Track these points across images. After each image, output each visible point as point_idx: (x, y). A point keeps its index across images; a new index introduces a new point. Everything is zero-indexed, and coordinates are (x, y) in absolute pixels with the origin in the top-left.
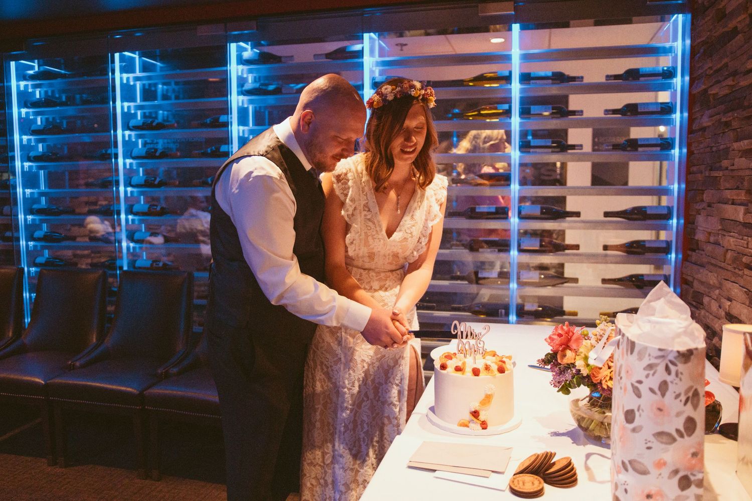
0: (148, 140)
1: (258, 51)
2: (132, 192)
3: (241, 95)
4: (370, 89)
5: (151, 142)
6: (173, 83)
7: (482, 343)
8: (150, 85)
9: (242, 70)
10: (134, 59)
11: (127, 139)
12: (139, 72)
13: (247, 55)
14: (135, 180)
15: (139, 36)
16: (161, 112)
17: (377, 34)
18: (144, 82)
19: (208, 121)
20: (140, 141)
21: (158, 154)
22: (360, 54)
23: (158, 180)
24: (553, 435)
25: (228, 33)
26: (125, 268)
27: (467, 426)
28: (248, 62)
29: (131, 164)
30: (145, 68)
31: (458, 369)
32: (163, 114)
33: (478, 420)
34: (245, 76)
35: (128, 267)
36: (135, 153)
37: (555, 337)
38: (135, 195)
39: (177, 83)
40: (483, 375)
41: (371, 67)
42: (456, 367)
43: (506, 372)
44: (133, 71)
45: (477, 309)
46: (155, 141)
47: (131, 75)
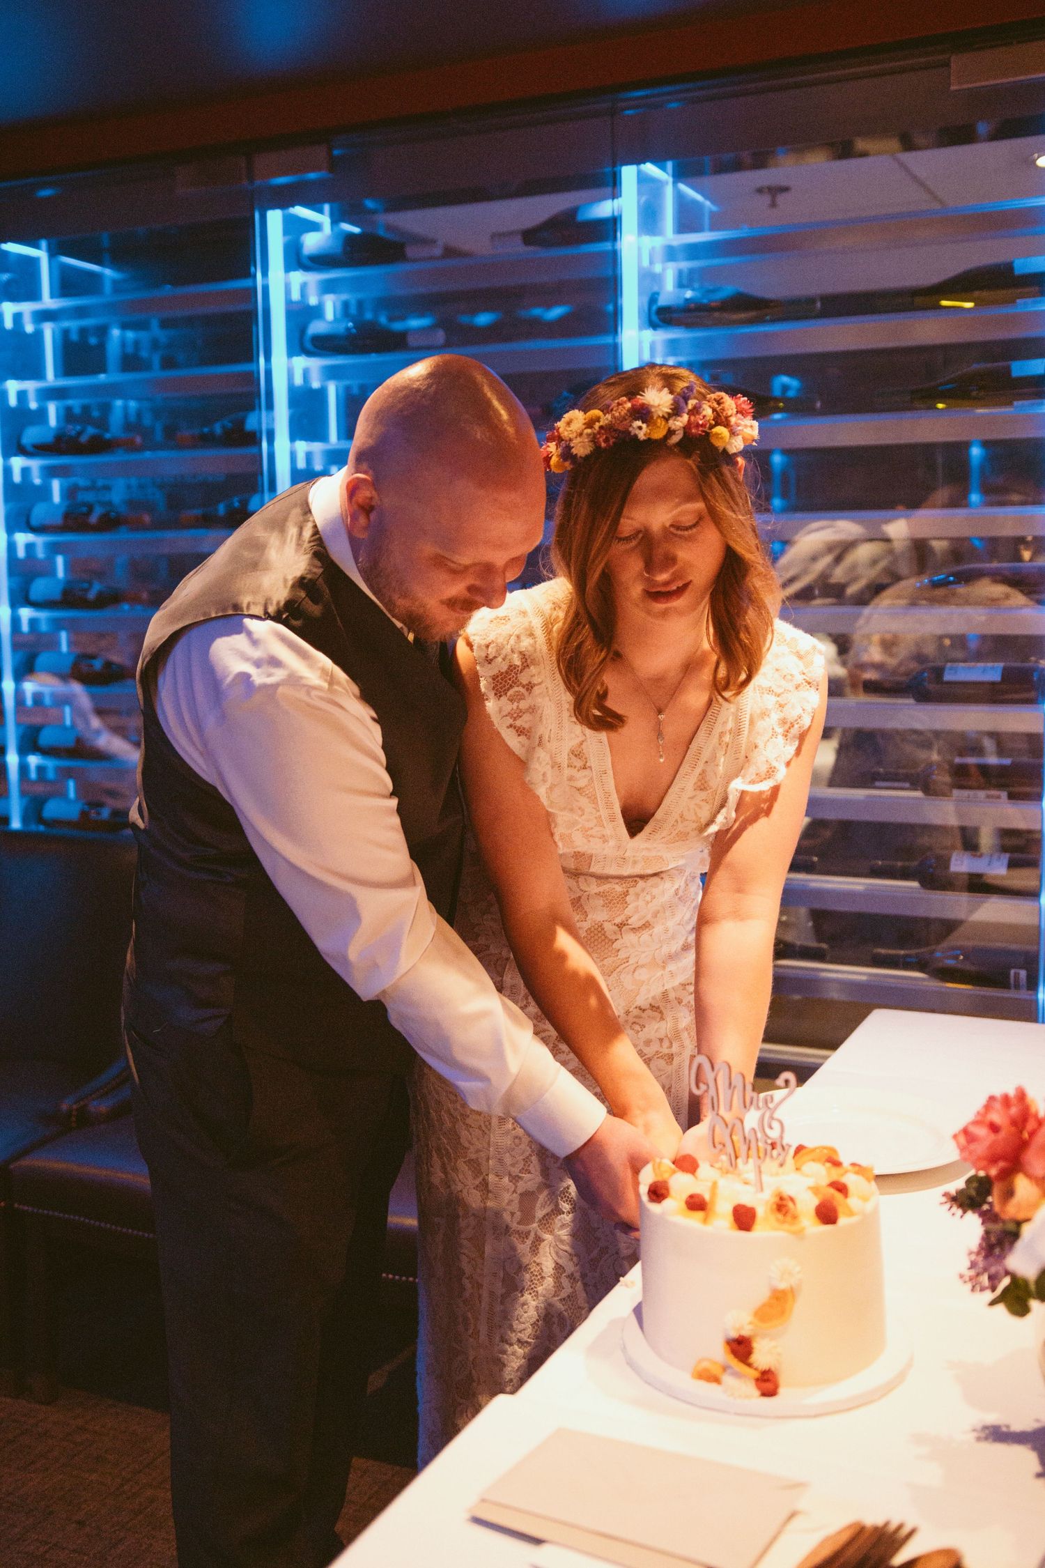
0: (82, 482)
1: (356, 230)
2: (33, 622)
3: (298, 355)
4: (641, 328)
5: (88, 483)
6: (155, 323)
7: (775, 1125)
8: (83, 332)
9: (304, 287)
10: (33, 263)
11: (17, 478)
12: (52, 296)
13: (312, 242)
14: (40, 588)
15: (48, 199)
16: (119, 403)
17: (669, 165)
18: (66, 324)
19: (218, 429)
20: (56, 485)
21: (93, 519)
22: (609, 228)
23: (97, 588)
24: (986, 1438)
25: (258, 182)
26: (16, 824)
27: (716, 1380)
28: (319, 262)
29: (30, 547)
30: (68, 284)
31: (696, 1204)
32: (125, 408)
33: (749, 1365)
34: (313, 301)
35: (25, 819)
36: (40, 513)
37: (982, 1132)
38: (44, 627)
39: (165, 324)
40: (765, 1229)
41: (646, 263)
42: (691, 1197)
43: (842, 1221)
44: (34, 295)
45: (950, 962)
46: (100, 483)
47: (26, 308)
